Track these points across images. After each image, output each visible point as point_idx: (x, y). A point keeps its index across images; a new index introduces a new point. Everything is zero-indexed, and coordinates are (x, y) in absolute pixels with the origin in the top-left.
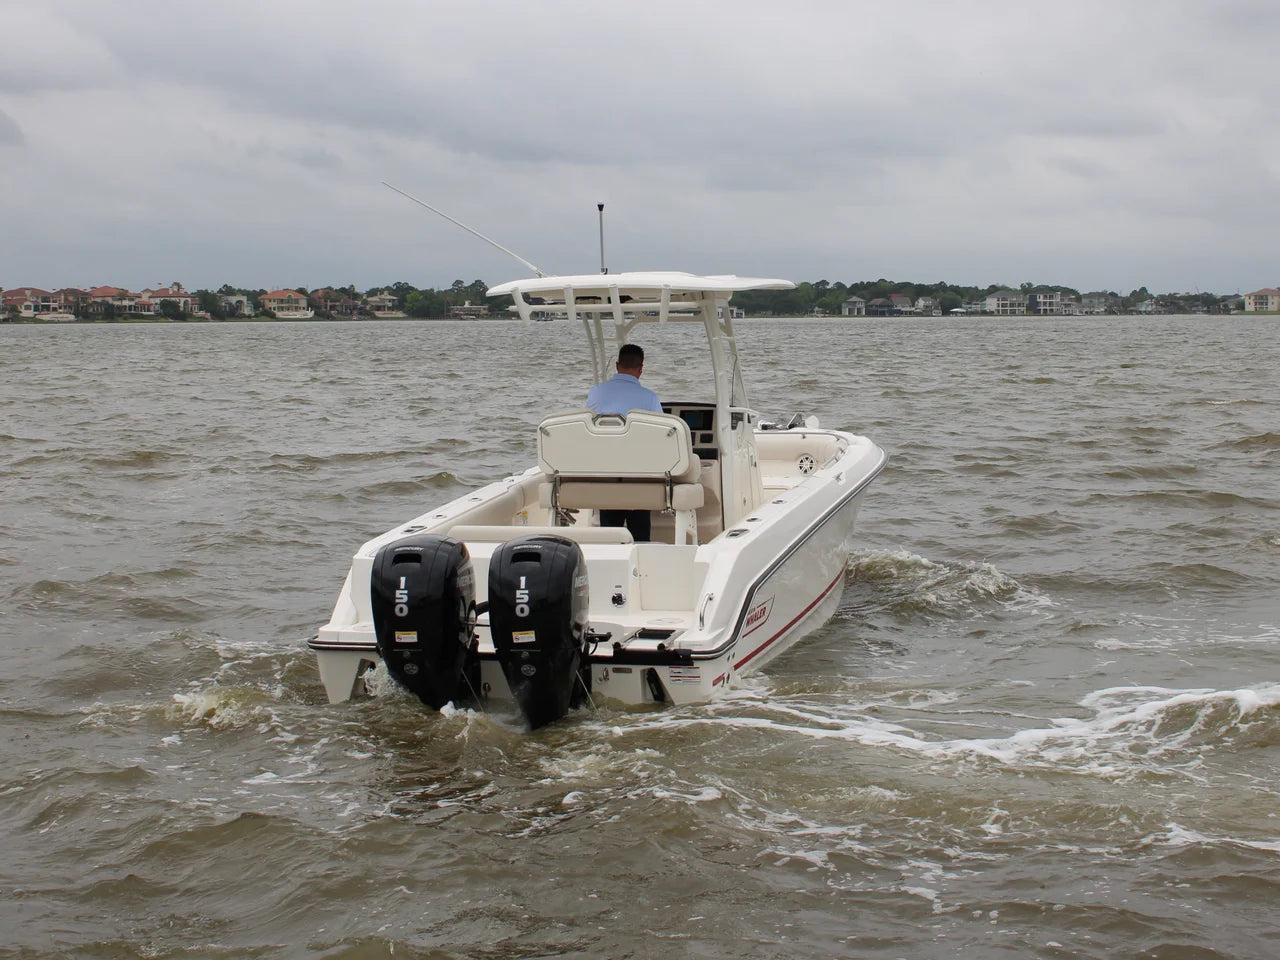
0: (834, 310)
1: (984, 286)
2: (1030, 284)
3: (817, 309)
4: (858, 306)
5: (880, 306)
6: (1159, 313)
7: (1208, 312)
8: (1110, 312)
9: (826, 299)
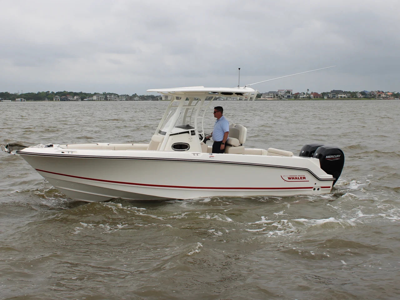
0: (51, 99)
1: (93, 93)
2: (105, 93)
3: (46, 99)
4: (58, 98)
5: (64, 98)
6: (140, 100)
7: (153, 100)
8: (127, 100)
9: (49, 96)
